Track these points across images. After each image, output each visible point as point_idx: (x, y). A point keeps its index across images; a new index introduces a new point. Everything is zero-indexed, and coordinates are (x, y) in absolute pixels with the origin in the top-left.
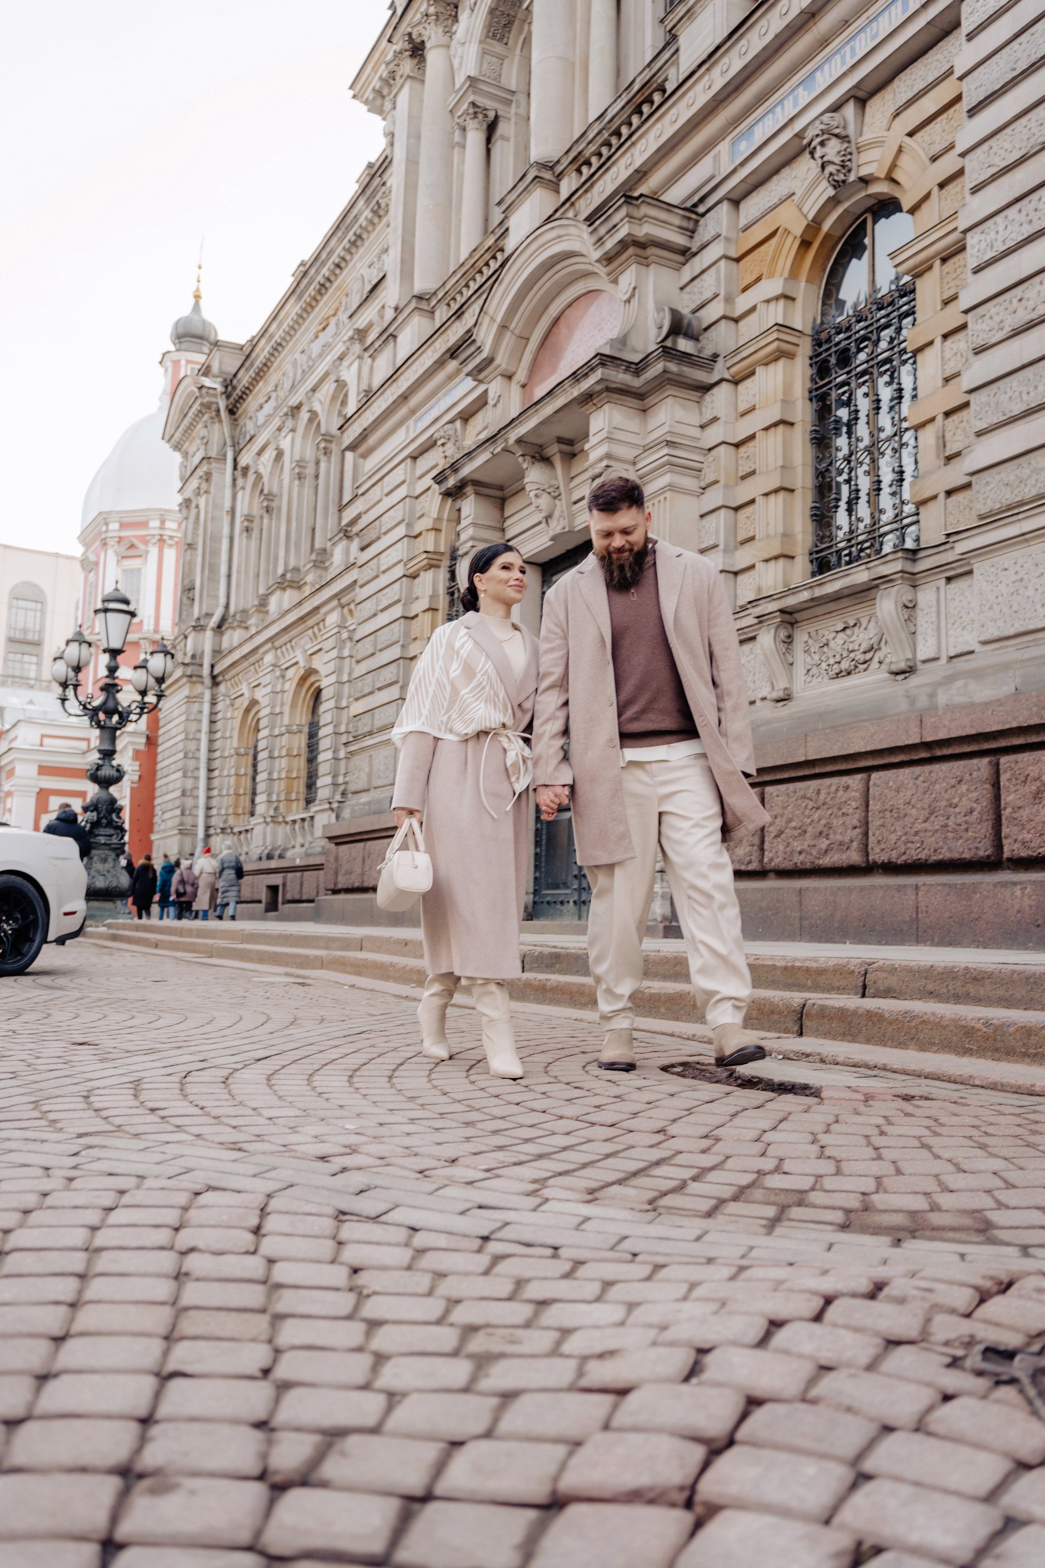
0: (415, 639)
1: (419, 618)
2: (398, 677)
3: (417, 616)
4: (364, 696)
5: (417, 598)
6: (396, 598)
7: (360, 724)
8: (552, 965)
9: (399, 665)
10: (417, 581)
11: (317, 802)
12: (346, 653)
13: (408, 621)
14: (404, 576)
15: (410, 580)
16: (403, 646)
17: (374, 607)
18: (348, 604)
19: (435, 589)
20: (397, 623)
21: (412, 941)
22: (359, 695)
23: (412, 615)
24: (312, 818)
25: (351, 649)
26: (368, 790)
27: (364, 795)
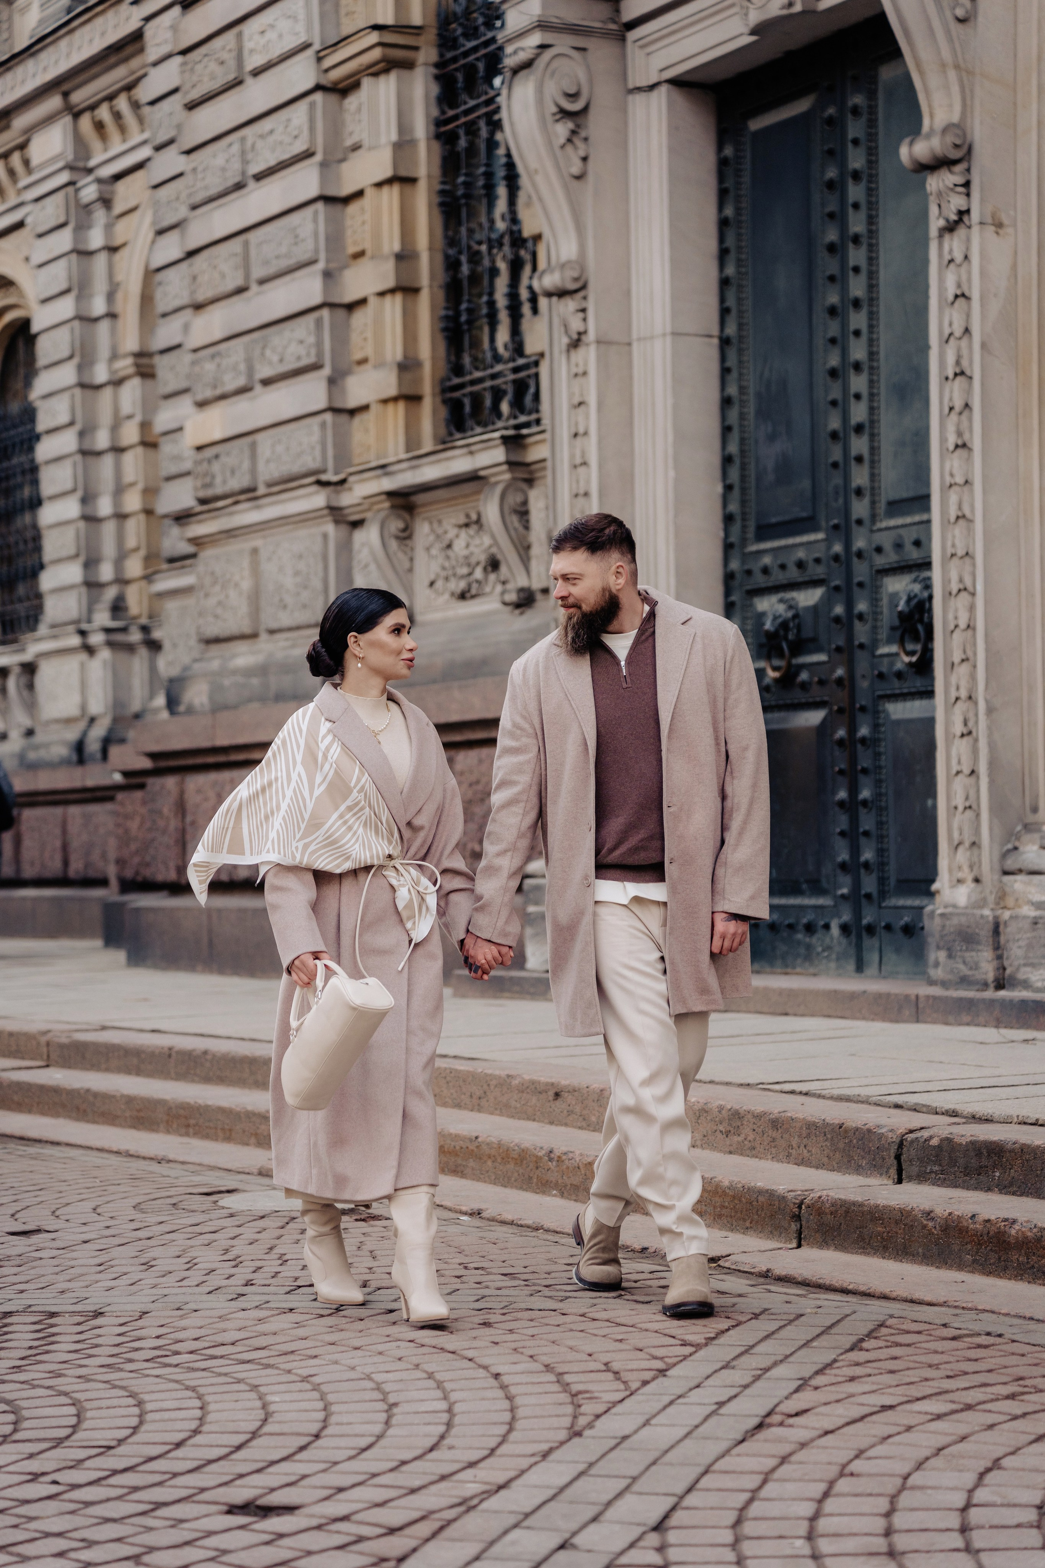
0: (359, 255)
1: (366, 202)
2: (320, 354)
3: (359, 194)
4: (223, 397)
5: (356, 147)
6: (299, 147)
7: (216, 467)
8: (980, 1170)
9: (319, 323)
10: (352, 102)
11: (43, 629)
12: (96, 239)
13: (338, 208)
14: (318, 88)
15: (333, 98)
16: (327, 275)
17: (236, 165)
18: (93, 107)
19: (404, 127)
20: (308, 212)
21: (574, 1090)
22: (208, 393)
23: (346, 190)
24: (30, 669)
25: (109, 228)
26: (254, 636)
27: (241, 647)
